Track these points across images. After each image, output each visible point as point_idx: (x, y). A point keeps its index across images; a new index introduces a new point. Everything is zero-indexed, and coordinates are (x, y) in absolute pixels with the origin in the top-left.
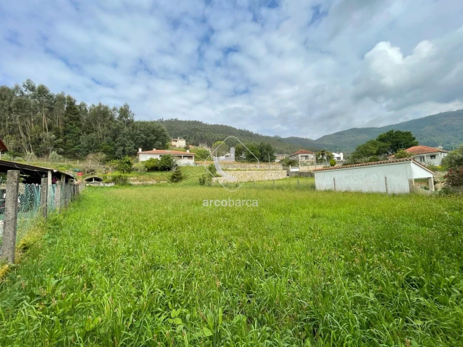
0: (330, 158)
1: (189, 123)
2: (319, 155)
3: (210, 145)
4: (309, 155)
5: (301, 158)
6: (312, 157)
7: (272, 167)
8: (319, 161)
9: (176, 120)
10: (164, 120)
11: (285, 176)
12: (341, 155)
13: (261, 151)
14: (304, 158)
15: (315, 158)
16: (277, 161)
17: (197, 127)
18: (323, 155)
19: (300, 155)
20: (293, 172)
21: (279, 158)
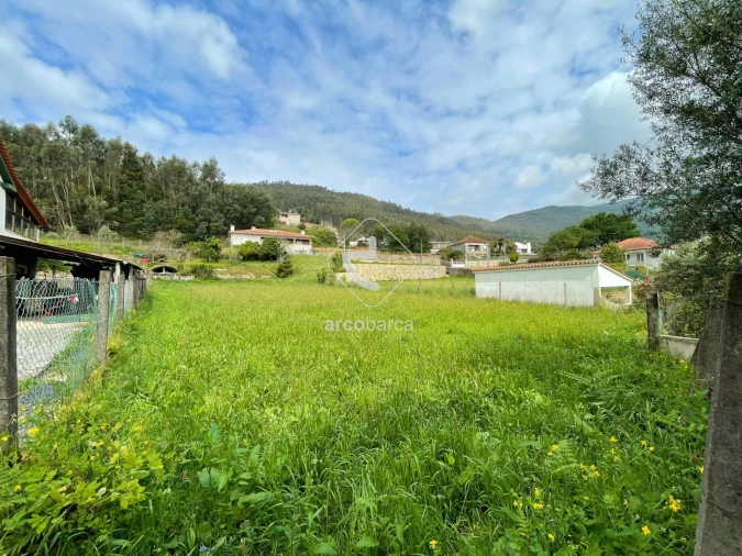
0: (511, 249)
1: (307, 188)
2: (495, 246)
3: (336, 224)
4: (481, 245)
5: (468, 249)
6: (484, 247)
7: (425, 259)
8: (495, 254)
9: (287, 184)
10: (270, 182)
11: (443, 274)
12: (528, 246)
13: (411, 236)
14: (473, 250)
15: (488, 249)
16: (433, 251)
17: (319, 195)
18: (501, 245)
19: (467, 244)
20: (455, 269)
21: (437, 247)
